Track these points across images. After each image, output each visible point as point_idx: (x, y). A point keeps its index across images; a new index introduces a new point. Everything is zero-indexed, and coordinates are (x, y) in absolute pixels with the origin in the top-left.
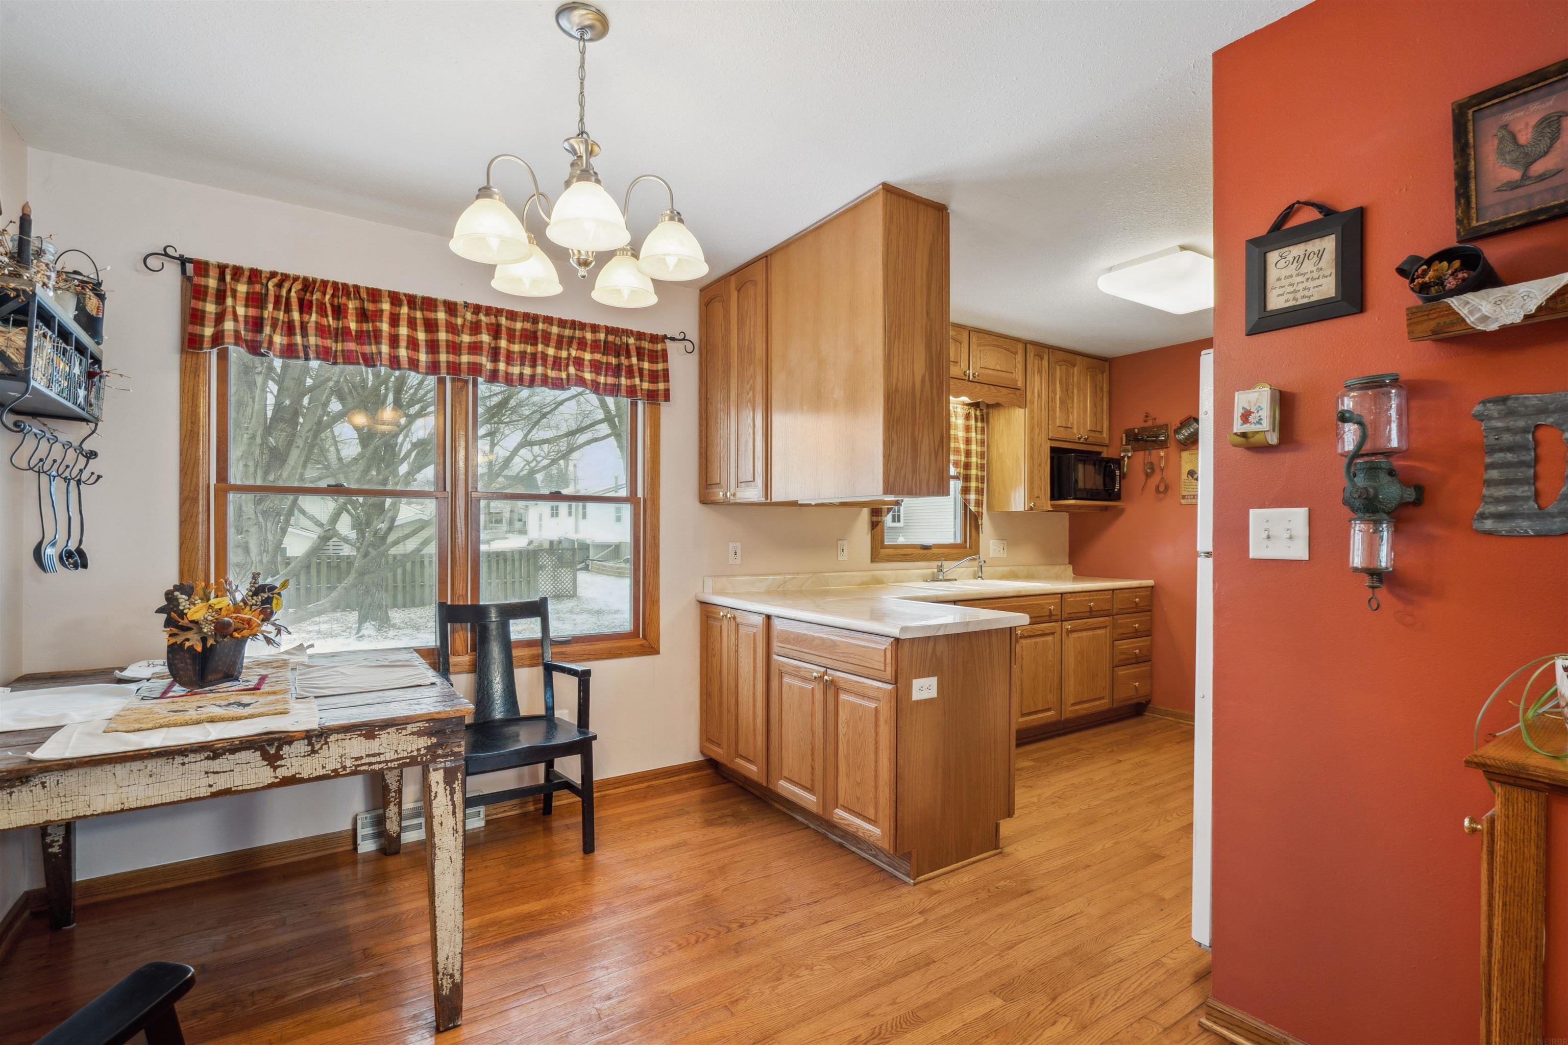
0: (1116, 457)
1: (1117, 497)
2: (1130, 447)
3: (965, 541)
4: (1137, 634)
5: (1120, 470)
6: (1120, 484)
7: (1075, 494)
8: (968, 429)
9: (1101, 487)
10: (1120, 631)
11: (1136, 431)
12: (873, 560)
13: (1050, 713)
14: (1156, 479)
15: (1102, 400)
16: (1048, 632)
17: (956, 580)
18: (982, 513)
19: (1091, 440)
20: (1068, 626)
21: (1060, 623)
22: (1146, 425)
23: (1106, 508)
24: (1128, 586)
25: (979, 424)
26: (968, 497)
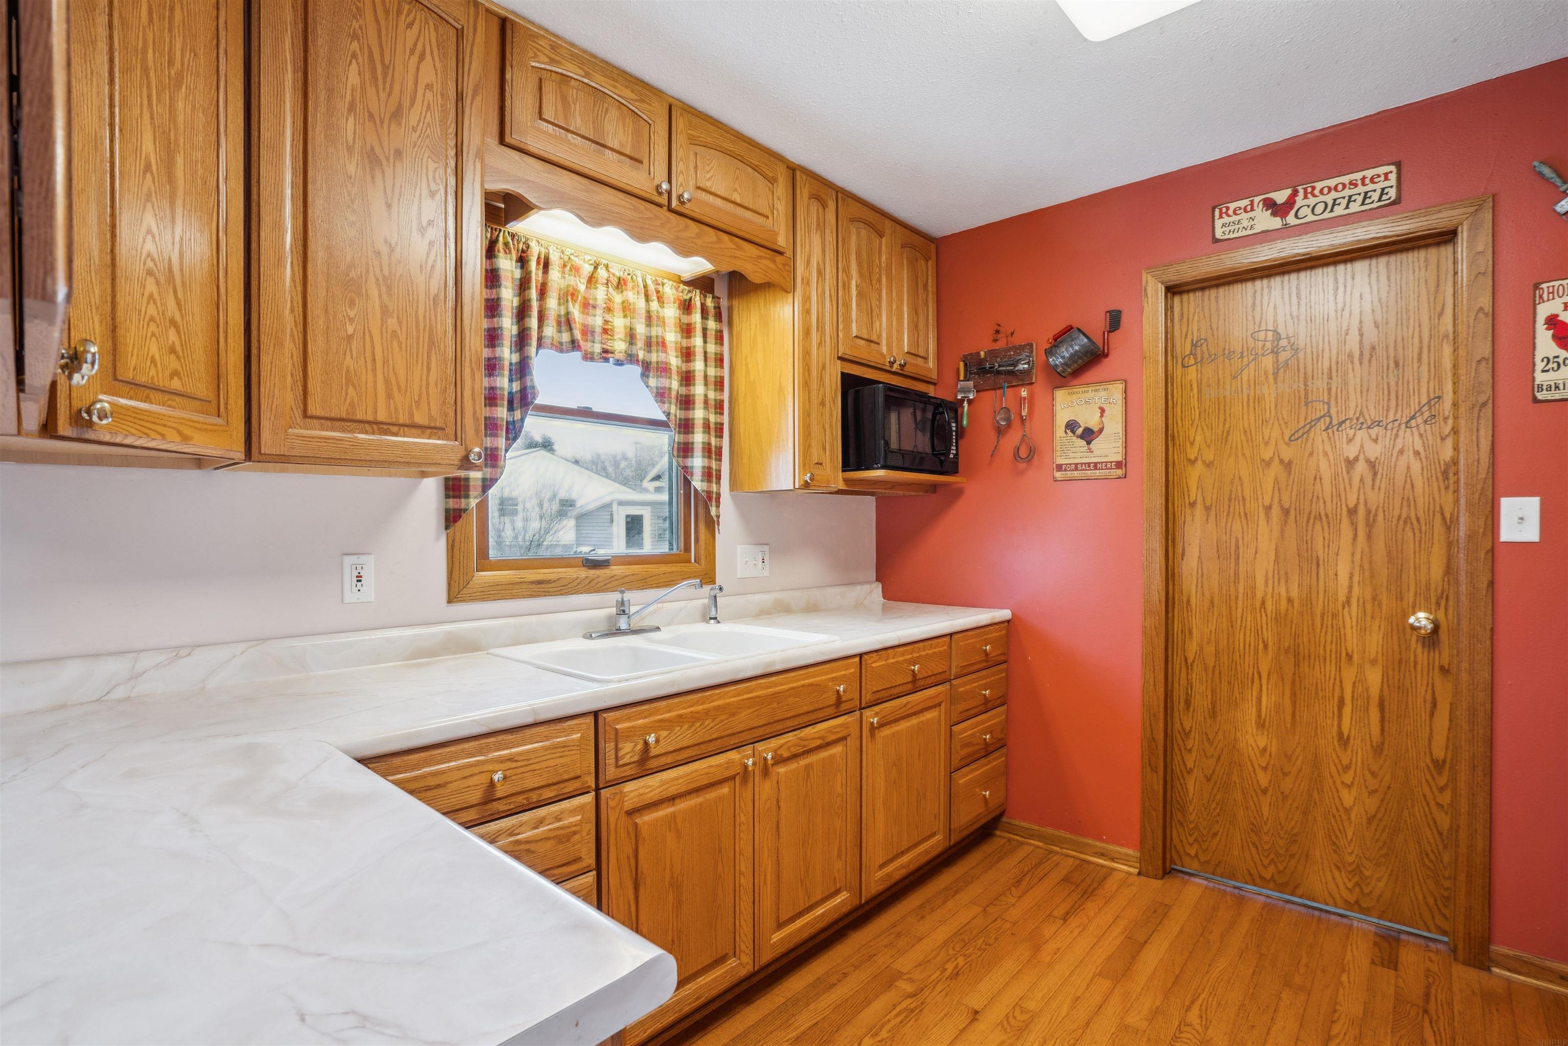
0: (949, 398)
1: (951, 468)
2: (971, 384)
3: (687, 549)
4: (987, 706)
5: (956, 422)
6: (957, 446)
7: (886, 458)
8: (687, 331)
9: (928, 450)
10: (961, 707)
11: (982, 354)
12: (452, 599)
13: (838, 900)
14: (1013, 438)
15: (926, 304)
16: (834, 737)
17: (658, 629)
18: (718, 496)
19: (908, 369)
20: (872, 717)
21: (858, 713)
22: (997, 346)
23: (934, 488)
24: (974, 625)
25: (712, 324)
26: (689, 462)
